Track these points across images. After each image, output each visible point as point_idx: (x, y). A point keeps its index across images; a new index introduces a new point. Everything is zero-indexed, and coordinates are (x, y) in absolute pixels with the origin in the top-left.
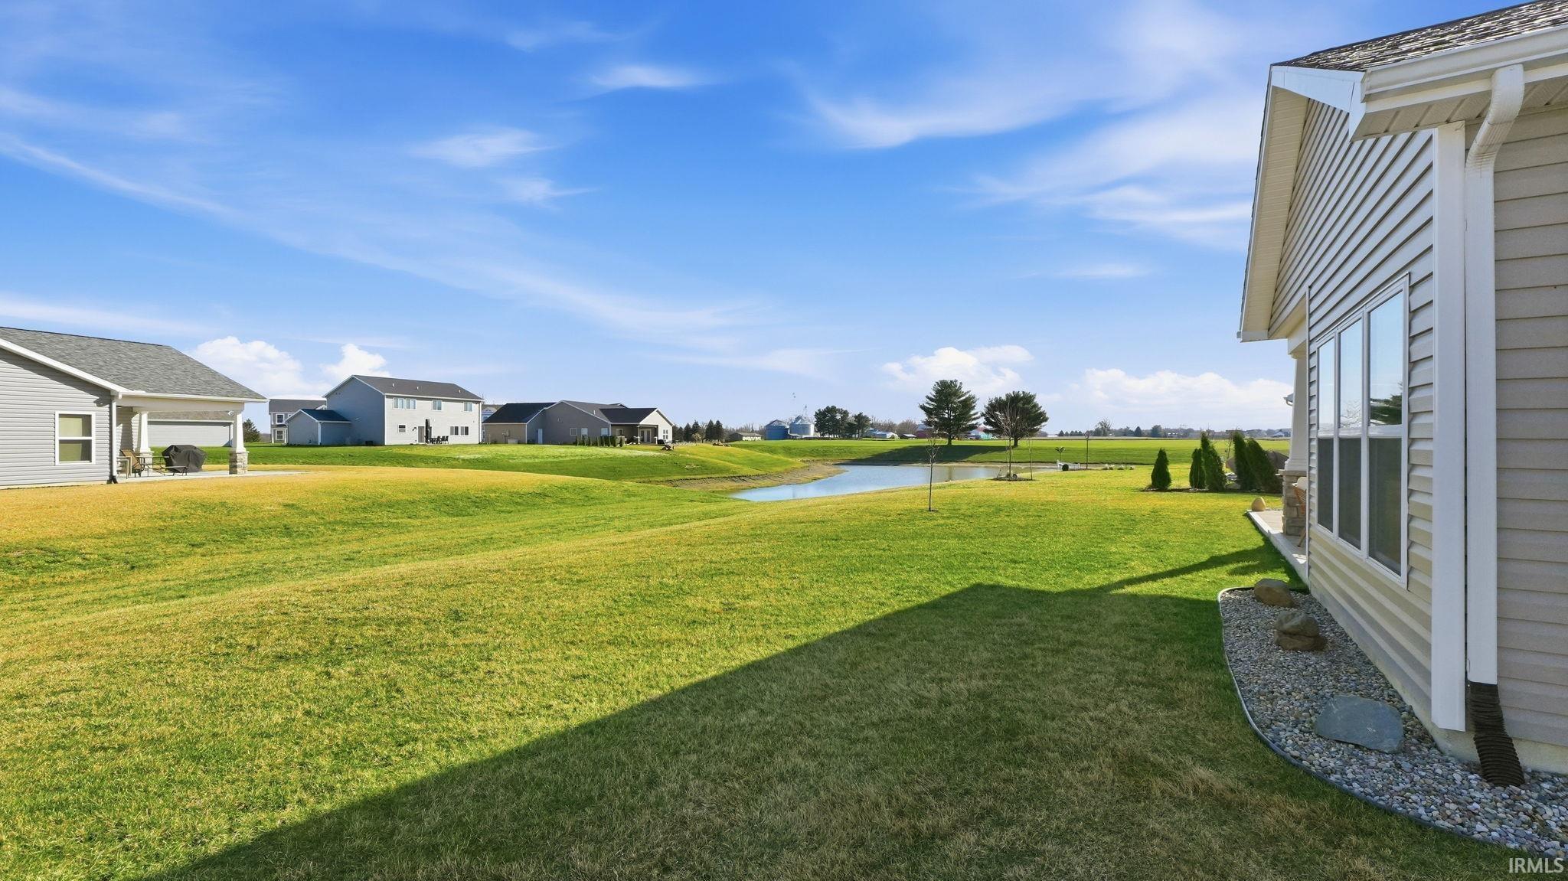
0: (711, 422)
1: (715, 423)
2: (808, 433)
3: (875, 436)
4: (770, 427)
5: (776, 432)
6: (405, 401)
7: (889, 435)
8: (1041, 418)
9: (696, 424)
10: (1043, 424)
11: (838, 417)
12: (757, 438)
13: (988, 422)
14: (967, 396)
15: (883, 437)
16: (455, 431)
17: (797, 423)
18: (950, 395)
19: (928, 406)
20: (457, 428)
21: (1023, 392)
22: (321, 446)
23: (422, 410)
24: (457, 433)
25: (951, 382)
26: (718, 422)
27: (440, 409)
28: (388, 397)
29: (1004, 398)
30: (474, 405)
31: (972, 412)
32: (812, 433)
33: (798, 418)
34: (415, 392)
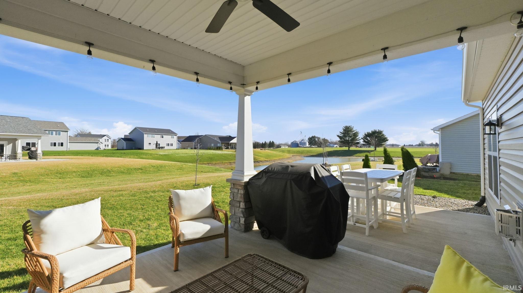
0: (270, 141)
1: (272, 142)
3: (330, 146)
4: (292, 143)
5: (295, 145)
6: (151, 135)
7: (335, 146)
8: (385, 140)
9: (265, 142)
10: (387, 142)
11: (317, 139)
12: (286, 147)
13: (364, 141)
14: (356, 131)
15: (333, 146)
16: (168, 145)
17: (302, 142)
18: (349, 131)
19: (340, 135)
20: (169, 144)
21: (378, 130)
22: (125, 150)
23: (157, 138)
25: (349, 126)
26: (273, 141)
27: (163, 137)
28: (145, 134)
29: (370, 132)
30: (175, 136)
31: (357, 138)
32: (307, 145)
33: (302, 140)
34: (155, 132)
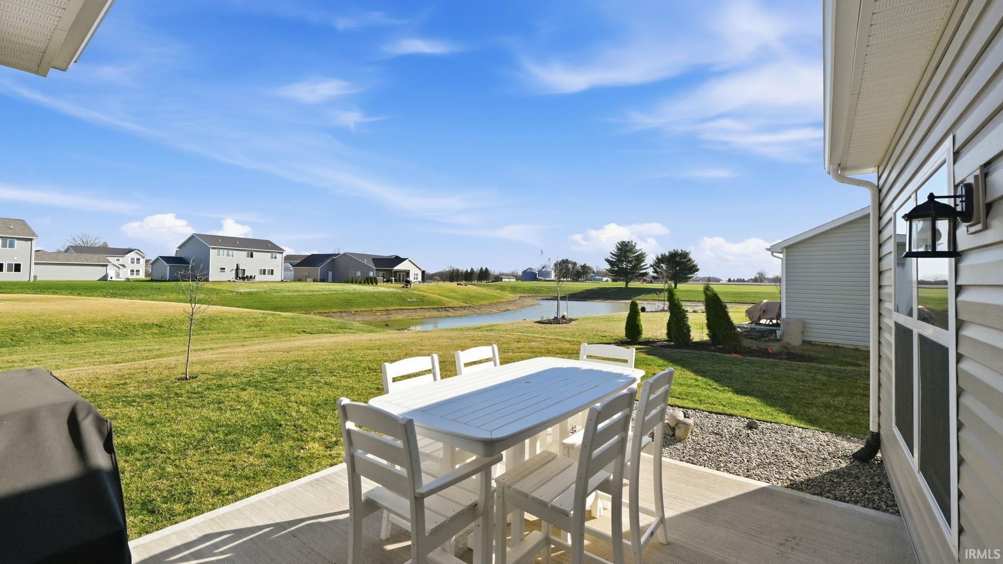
0: (482, 269)
1: (484, 269)
2: (551, 278)
3: (595, 280)
4: (524, 272)
5: (529, 276)
6: (226, 251)
7: (605, 279)
8: (694, 269)
9: (472, 269)
10: (696, 273)
11: (570, 266)
12: (512, 280)
13: (656, 272)
14: (640, 252)
15: (601, 280)
16: (264, 272)
17: (544, 270)
18: (627, 251)
19: (612, 259)
20: (265, 270)
21: (682, 250)
22: (169, 281)
23: (240, 257)
24: (264, 273)
25: (628, 242)
26: (486, 269)
27: (252, 256)
28: (212, 248)
29: (667, 254)
30: (278, 255)
31: (643, 264)
32: (553, 276)
33: (543, 267)
34: (235, 245)
